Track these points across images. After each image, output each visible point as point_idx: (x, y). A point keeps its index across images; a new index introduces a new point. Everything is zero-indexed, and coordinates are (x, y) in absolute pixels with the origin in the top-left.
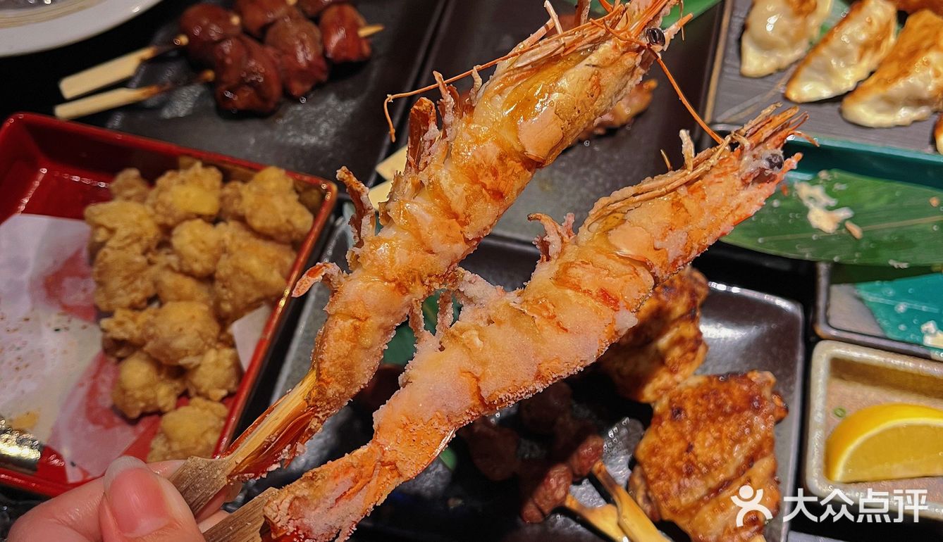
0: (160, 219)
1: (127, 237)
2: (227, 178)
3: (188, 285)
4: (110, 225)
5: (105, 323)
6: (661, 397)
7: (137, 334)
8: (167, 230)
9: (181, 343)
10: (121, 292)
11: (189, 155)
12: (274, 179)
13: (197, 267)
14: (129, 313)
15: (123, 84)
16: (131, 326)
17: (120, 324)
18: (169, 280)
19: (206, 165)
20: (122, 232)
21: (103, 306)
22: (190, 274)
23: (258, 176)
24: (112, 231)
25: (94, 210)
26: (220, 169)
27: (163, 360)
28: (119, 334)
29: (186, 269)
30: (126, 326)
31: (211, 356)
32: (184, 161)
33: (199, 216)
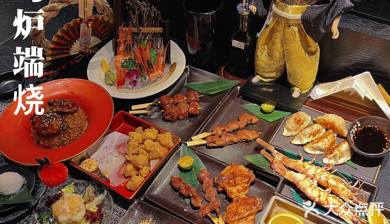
0: (143, 138)
1: (135, 140)
2: (159, 133)
3: (145, 152)
4: (133, 137)
5: (126, 156)
6: (235, 198)
7: (132, 160)
8: (144, 140)
9: (140, 162)
10: (131, 150)
11: (153, 126)
12: (168, 134)
13: (148, 149)
14: (132, 155)
15: (144, 109)
16: (131, 158)
17: (129, 157)
18: (142, 150)
19: (156, 129)
20: (135, 139)
21: (127, 153)
22: (146, 150)
23: (165, 133)
24: (133, 138)
25: (130, 133)
26: (158, 130)
27: (135, 165)
28: (129, 159)
29: (145, 149)
30: (130, 158)
31: (145, 167)
32: (152, 127)
33: (151, 139)
